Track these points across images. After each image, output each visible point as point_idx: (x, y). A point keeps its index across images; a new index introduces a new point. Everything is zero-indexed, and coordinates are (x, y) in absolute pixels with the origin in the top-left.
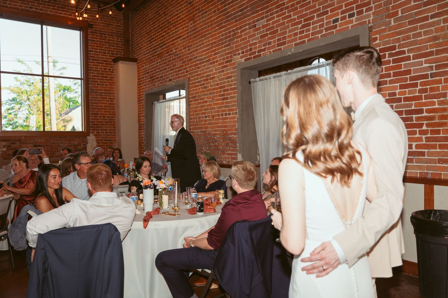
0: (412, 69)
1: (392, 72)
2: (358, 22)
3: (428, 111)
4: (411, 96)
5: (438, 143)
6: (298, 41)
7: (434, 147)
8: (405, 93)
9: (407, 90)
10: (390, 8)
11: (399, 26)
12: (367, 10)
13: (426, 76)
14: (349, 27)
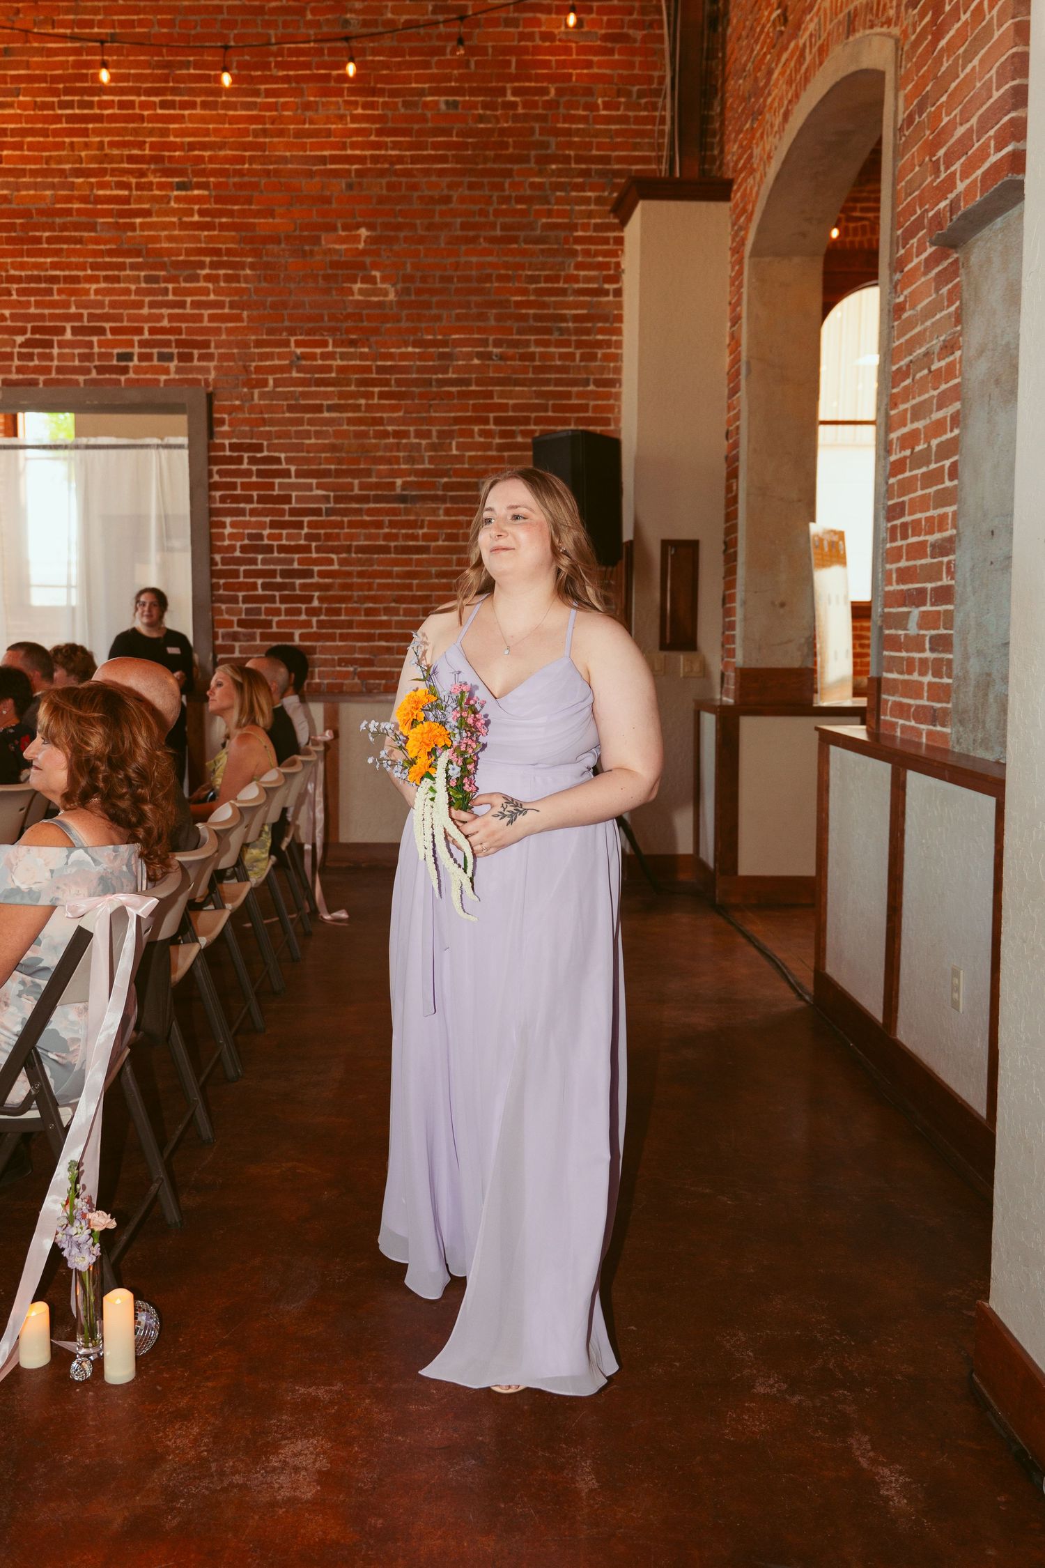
0: (294, 494)
1: (255, 494)
2: (182, 376)
3: (322, 574)
4: (292, 543)
5: (338, 631)
6: (14, 376)
7: (331, 637)
8: (279, 537)
9: (284, 532)
10: (252, 369)
11: (270, 409)
12: (202, 358)
13: (317, 512)
14: (158, 381)
